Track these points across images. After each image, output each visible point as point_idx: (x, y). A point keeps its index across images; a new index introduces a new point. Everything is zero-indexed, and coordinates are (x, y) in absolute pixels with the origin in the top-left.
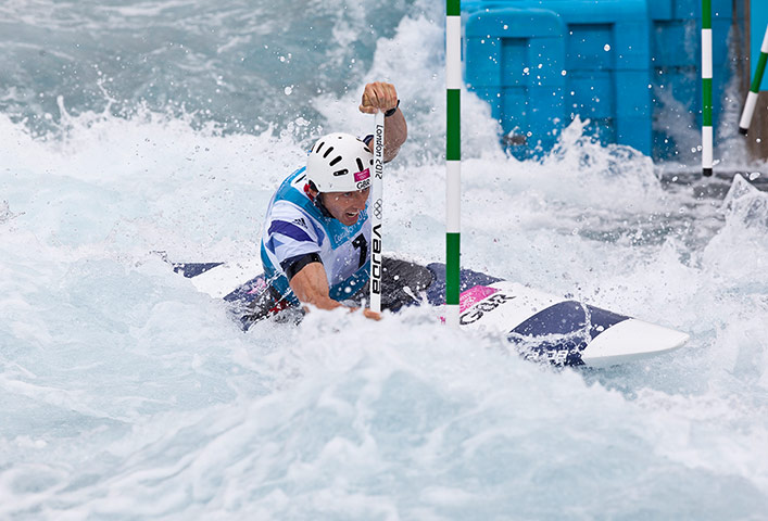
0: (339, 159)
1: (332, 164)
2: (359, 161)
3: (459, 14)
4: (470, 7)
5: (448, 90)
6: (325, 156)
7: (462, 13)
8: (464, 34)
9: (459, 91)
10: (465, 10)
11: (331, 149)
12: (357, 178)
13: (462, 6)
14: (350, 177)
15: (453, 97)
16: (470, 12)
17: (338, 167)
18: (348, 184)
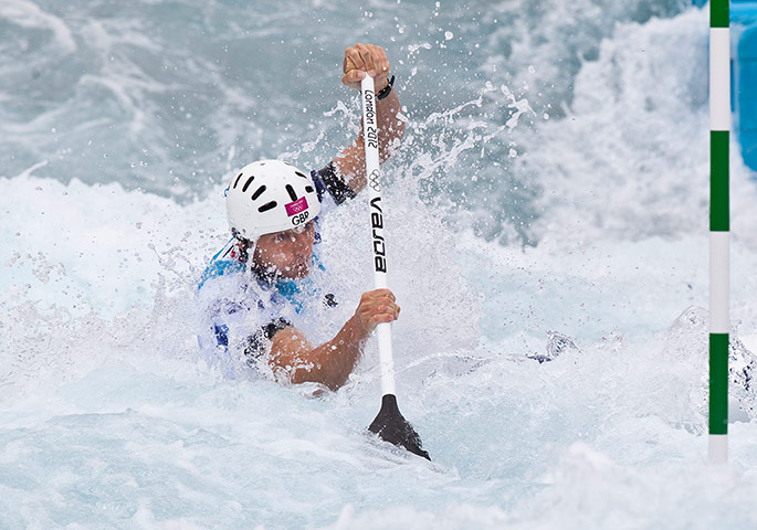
0: (262, 189)
1: (254, 197)
2: (289, 188)
3: (727, 26)
4: (745, 17)
5: (712, 132)
6: (244, 190)
7: (731, 25)
8: (735, 56)
9: (728, 132)
10: (736, 21)
11: (252, 178)
12: (290, 210)
13: (731, 16)
14: (280, 209)
15: (719, 141)
16: (745, 23)
17: (264, 199)
18: (279, 221)
